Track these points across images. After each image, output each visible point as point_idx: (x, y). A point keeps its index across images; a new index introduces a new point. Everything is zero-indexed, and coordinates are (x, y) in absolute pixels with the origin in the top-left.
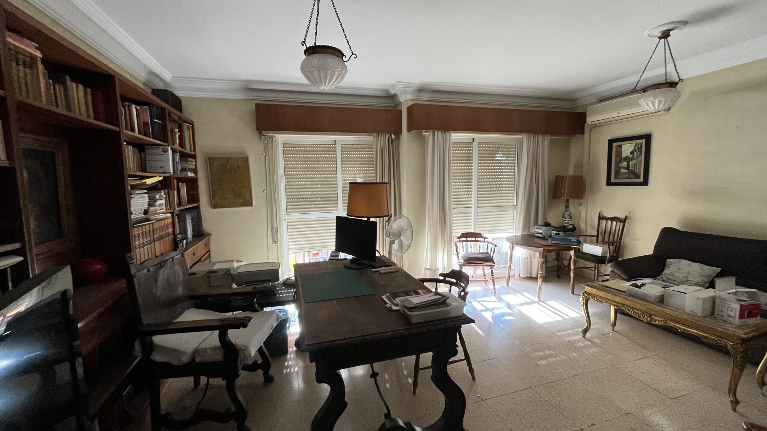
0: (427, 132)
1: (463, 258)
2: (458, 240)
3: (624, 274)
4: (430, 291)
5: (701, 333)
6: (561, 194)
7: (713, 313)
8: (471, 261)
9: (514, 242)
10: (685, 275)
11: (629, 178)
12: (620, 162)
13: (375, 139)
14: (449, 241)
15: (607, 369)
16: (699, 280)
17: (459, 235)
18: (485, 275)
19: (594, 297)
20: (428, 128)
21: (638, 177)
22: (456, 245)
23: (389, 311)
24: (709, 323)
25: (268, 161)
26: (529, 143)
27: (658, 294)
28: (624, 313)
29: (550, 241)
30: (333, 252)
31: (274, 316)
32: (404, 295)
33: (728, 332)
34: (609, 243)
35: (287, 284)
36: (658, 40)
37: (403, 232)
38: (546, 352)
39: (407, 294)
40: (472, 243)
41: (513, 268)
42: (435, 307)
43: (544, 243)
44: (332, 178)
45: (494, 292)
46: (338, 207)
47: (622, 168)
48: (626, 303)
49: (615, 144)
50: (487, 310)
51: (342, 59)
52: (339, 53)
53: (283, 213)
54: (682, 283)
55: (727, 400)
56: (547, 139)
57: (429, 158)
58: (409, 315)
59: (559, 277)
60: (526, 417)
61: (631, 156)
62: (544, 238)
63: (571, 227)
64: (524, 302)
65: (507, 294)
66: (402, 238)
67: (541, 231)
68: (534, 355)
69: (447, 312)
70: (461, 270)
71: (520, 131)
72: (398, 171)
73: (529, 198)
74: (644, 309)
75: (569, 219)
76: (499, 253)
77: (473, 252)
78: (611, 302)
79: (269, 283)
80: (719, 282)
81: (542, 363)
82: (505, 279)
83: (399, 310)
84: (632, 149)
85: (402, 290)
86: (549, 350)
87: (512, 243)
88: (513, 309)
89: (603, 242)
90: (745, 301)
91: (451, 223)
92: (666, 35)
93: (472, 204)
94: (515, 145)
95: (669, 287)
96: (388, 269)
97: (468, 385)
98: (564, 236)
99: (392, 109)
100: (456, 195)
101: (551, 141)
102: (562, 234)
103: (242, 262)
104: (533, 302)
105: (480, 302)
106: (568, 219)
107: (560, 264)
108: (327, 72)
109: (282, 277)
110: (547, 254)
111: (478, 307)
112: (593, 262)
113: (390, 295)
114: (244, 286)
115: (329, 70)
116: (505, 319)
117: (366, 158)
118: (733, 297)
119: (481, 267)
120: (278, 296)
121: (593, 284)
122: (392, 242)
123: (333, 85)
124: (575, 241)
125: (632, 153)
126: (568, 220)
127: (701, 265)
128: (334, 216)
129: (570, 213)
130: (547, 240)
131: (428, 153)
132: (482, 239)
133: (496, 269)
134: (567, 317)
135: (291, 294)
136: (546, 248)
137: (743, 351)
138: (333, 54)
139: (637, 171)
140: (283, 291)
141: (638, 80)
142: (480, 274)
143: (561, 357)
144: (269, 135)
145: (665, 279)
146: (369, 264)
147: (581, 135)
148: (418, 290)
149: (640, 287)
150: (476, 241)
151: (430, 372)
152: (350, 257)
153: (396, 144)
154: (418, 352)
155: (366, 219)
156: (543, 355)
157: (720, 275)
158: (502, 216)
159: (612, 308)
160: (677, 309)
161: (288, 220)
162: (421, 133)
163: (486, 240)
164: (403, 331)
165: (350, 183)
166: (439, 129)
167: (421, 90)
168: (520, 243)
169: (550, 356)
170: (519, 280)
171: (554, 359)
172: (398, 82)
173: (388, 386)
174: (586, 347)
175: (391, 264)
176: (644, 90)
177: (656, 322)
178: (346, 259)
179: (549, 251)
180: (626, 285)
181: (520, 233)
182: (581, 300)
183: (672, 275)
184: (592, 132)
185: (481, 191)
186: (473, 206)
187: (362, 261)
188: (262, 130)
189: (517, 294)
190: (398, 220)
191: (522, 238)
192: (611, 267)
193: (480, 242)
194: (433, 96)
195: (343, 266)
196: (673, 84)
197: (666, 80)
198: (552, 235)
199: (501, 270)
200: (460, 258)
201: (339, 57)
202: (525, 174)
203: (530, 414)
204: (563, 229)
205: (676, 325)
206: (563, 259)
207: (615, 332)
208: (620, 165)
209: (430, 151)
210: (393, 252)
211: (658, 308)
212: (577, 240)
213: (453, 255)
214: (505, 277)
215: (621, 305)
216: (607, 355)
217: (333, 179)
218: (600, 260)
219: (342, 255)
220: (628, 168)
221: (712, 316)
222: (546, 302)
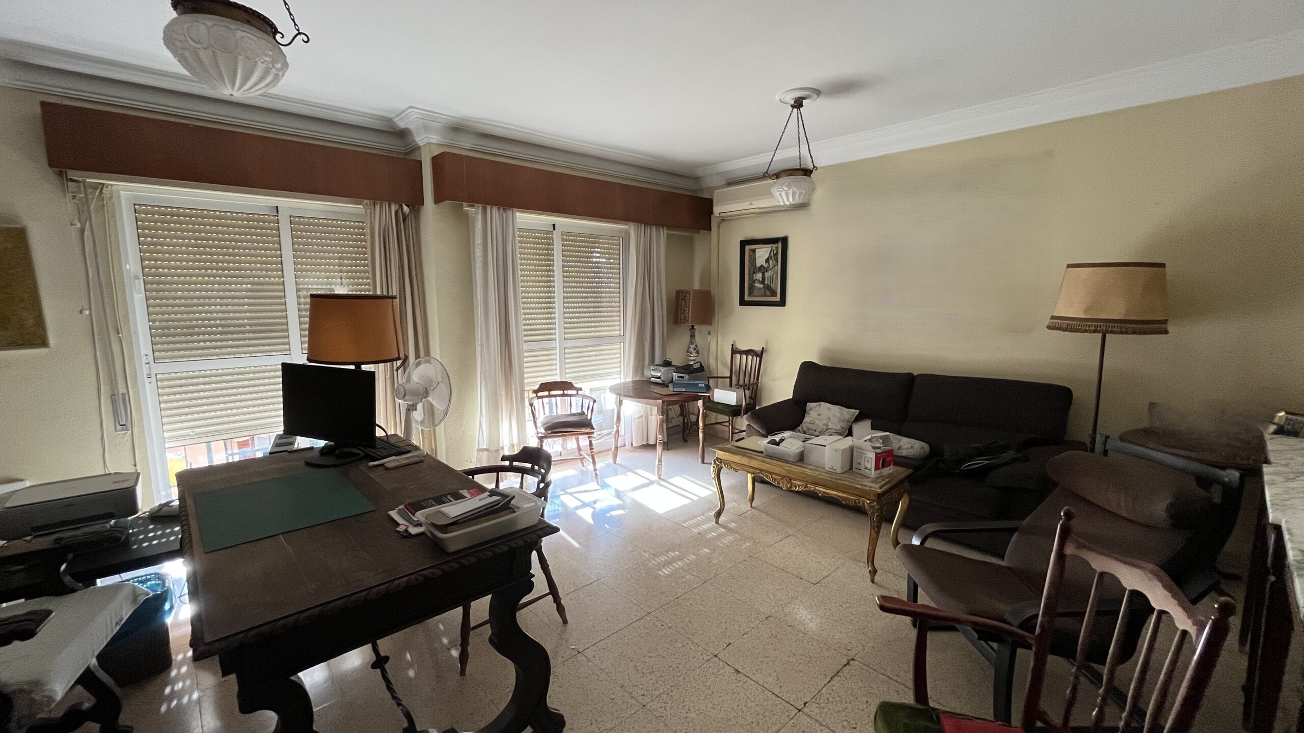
0: (472, 206)
1: (543, 425)
2: (535, 395)
3: (762, 428)
4: (482, 489)
5: (840, 494)
6: (685, 318)
7: (851, 468)
8: (557, 428)
9: (622, 393)
10: (825, 422)
11: (765, 295)
12: (754, 273)
13: (369, 211)
14: (519, 400)
15: (744, 562)
16: (839, 427)
17: (536, 387)
18: (579, 449)
19: (729, 464)
20: (473, 200)
21: (774, 294)
22: (531, 405)
23: (406, 537)
24: (847, 481)
25: (91, 241)
26: (639, 238)
27: (797, 451)
28: (763, 482)
29: (671, 389)
30: (280, 437)
31: (126, 591)
32: (433, 503)
33: (864, 487)
34: (745, 387)
35: (161, 517)
36: (791, 108)
37: (432, 389)
38: (669, 556)
39: (440, 501)
40: (558, 398)
41: (622, 433)
42: (492, 516)
43: (664, 391)
44: (273, 284)
45: (594, 475)
46: (289, 344)
47: (756, 282)
48: (764, 468)
49: (748, 248)
50: (585, 505)
51: (274, 38)
52: (265, 25)
53: (144, 360)
54: (822, 433)
55: (866, 571)
56: (663, 233)
57: (479, 253)
58: (441, 539)
59: (686, 441)
60: (643, 659)
61: (766, 265)
62: (664, 385)
63: (698, 365)
64: (638, 484)
65: (614, 475)
66: (430, 399)
67: (659, 374)
68: (654, 562)
69: (513, 522)
70: (542, 446)
71: (625, 218)
72: (419, 275)
73: (641, 323)
74: (783, 472)
75: (696, 355)
76: (600, 412)
77: (560, 413)
78: (747, 469)
79: (108, 522)
80: (856, 428)
81: (663, 572)
82: (611, 453)
83: (423, 534)
84: (767, 256)
85: (430, 495)
86: (673, 552)
87: (619, 394)
88: (624, 498)
89: (739, 386)
90: (879, 448)
91: (521, 368)
92: (798, 104)
93: (555, 334)
94: (619, 240)
95: (810, 439)
96: (402, 459)
97: (557, 633)
98: (689, 380)
99: (401, 156)
100: (529, 319)
101: (668, 236)
102: (686, 376)
103: (22, 480)
104: (651, 483)
105: (574, 495)
106: (694, 354)
107: (686, 421)
108: (236, 60)
109: (146, 503)
110: (669, 407)
111: (570, 502)
112: (727, 415)
113: (406, 508)
114: (29, 538)
115: (240, 55)
116: (611, 515)
117: (349, 247)
118: (868, 444)
119: (573, 438)
120: (135, 547)
121: (726, 446)
122: (411, 408)
123: (253, 90)
124: (703, 385)
125: (767, 261)
126: (694, 356)
127: (841, 407)
128: (277, 361)
129: (696, 346)
130: (668, 386)
131: (476, 244)
132: (573, 392)
133: (597, 438)
134: (696, 498)
135: (172, 538)
136: (666, 399)
137: (879, 509)
138: (248, 22)
139: (773, 286)
140: (151, 535)
141: (770, 161)
142: (572, 449)
143: (690, 558)
144: (88, 180)
145: (805, 429)
146: (362, 454)
147: (706, 232)
148: (461, 491)
149: (778, 444)
150: (564, 395)
151: (487, 631)
152: (321, 443)
153: (413, 224)
154: (465, 602)
155: (352, 367)
156: (666, 560)
157: (858, 419)
158: (603, 352)
159: (750, 476)
160: (817, 467)
161: (159, 376)
162: (462, 206)
163: (580, 392)
164: (430, 570)
165: (312, 296)
166: (493, 204)
167: (457, 128)
168: (631, 394)
169: (674, 560)
170: (632, 451)
171: (679, 563)
172: (411, 107)
173: (411, 673)
174: (721, 536)
175: (408, 448)
176: (777, 175)
177: (796, 488)
178: (311, 449)
179: (670, 403)
180: (762, 443)
181: (630, 379)
182: (712, 471)
183: (813, 424)
184: (721, 227)
185: (569, 313)
186: (557, 337)
187: (346, 450)
188: (67, 168)
189: (629, 474)
190: (423, 367)
191: (633, 386)
192: (748, 420)
193: (570, 396)
194: (479, 144)
195: (303, 463)
196: (807, 172)
197: (800, 166)
198: (674, 379)
199: (605, 438)
200: (539, 424)
201: (267, 33)
202: (634, 287)
203: (649, 654)
204: (687, 369)
205: (817, 488)
206: (690, 413)
207: (754, 508)
208: (755, 278)
209: (479, 240)
210: (414, 425)
211: (797, 469)
212: (705, 385)
213: (527, 422)
214: (611, 449)
215: (758, 471)
216: (745, 543)
217: (276, 287)
218: (734, 411)
219: (302, 442)
220: (763, 282)
221: (850, 471)
222: (668, 480)
